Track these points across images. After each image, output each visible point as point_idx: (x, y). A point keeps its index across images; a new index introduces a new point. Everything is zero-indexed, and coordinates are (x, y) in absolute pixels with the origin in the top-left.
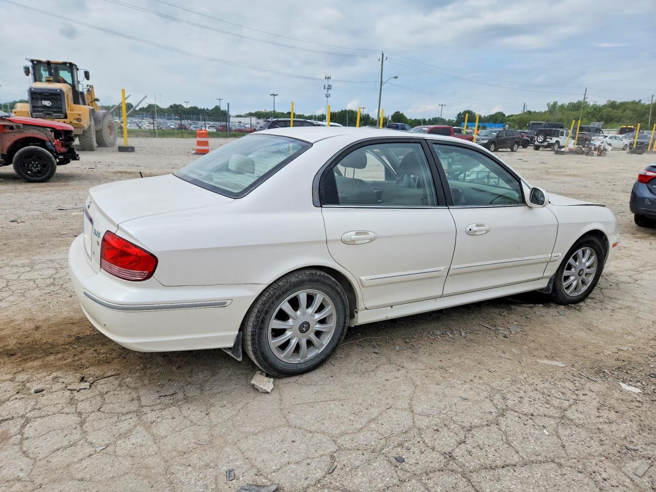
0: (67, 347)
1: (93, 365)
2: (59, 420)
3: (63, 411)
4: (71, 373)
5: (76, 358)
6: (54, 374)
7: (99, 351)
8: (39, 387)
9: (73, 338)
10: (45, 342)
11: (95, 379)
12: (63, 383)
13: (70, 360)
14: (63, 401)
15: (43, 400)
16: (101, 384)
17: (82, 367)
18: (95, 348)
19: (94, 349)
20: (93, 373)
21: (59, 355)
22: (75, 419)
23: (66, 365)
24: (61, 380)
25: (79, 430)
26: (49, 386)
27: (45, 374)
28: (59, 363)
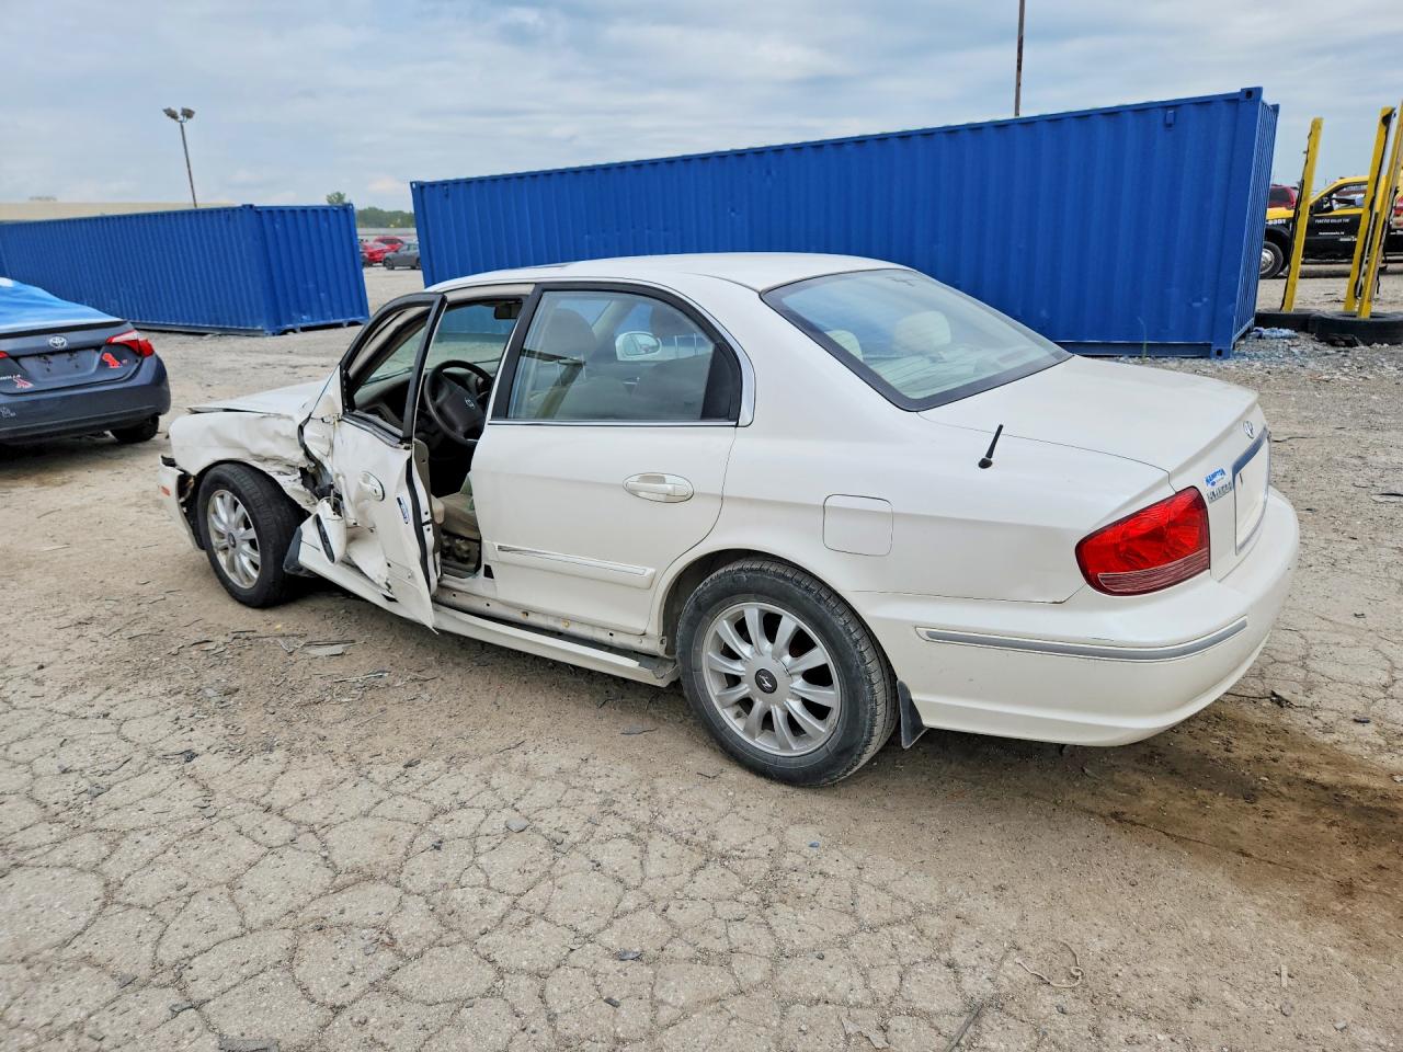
0: (1284, 790)
1: (1248, 726)
2: (1335, 670)
3: (1327, 680)
4: (1296, 729)
5: (1276, 753)
6: (1328, 739)
7: (1222, 747)
8: (1359, 728)
9: (1262, 804)
10: (1334, 829)
11: (1257, 700)
12: (1316, 718)
13: (1289, 754)
14: (1324, 691)
15: (1357, 706)
16: (1253, 688)
17: (1272, 732)
18: (1226, 754)
19: (1231, 755)
20: (1257, 711)
21: (1309, 775)
22: (1312, 664)
23: (1300, 747)
24: (1319, 724)
25: (1312, 652)
26: (1344, 723)
27: (1347, 748)
28: (1313, 757)
